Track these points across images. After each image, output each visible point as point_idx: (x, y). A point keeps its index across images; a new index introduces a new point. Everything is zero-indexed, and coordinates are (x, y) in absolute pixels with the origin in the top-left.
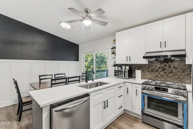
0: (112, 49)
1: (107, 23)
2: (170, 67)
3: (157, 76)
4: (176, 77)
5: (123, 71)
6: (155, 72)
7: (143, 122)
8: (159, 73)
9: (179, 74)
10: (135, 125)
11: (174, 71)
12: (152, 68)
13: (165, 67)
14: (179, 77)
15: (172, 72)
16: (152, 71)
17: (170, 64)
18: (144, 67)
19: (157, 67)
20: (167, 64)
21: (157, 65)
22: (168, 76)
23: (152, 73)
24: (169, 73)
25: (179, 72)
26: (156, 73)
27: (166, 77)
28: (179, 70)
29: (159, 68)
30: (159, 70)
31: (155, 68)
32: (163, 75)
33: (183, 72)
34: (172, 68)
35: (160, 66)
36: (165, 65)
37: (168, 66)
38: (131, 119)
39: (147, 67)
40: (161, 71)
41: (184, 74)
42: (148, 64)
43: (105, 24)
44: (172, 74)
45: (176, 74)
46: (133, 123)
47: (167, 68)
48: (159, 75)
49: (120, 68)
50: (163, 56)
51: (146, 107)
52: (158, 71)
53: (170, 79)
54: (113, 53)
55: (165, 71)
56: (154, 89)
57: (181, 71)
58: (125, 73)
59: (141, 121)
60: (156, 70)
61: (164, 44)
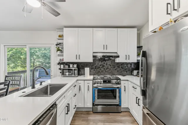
0: (57, 45)
1: (60, 14)
2: (107, 65)
3: (99, 72)
4: (110, 71)
5: (73, 69)
6: (98, 68)
7: (94, 113)
8: (100, 70)
9: (112, 69)
10: (89, 118)
11: (109, 68)
12: (96, 65)
13: (104, 65)
14: (112, 71)
15: (108, 68)
16: (95, 68)
17: (107, 62)
18: (89, 65)
19: (99, 65)
20: (105, 62)
21: (99, 63)
22: (106, 71)
23: (95, 70)
24: (107, 69)
25: (112, 68)
26: (98, 70)
27: (104, 72)
28: (112, 66)
29: (100, 65)
30: (101, 67)
31: (98, 65)
32: (103, 71)
33: (114, 68)
34: (108, 65)
35: (101, 64)
36: (104, 63)
37: (106, 64)
38: (84, 114)
39: (92, 65)
40: (102, 68)
41: (114, 69)
42: (92, 62)
43: (57, 14)
44: (108, 69)
45: (110, 70)
46: (88, 117)
47: (105, 65)
48: (100, 71)
49: (67, 67)
50: (107, 56)
51: (96, 99)
52: (99, 67)
53: (107, 73)
54: (59, 50)
55: (104, 67)
56: (102, 83)
57: (113, 67)
58: (75, 71)
59: (92, 112)
60: (98, 67)
61: (106, 47)
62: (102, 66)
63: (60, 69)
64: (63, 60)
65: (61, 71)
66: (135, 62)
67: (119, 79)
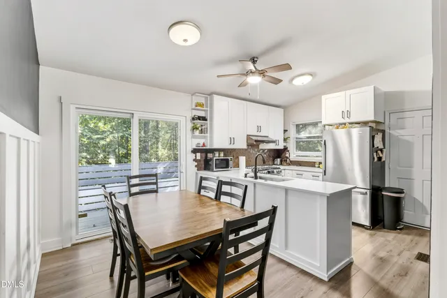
0: (194, 119)
54: (197, 128)
61: (259, 129)
63: (195, 160)
64: (204, 145)
65: (196, 164)
66: (282, 148)
67: (279, 168)
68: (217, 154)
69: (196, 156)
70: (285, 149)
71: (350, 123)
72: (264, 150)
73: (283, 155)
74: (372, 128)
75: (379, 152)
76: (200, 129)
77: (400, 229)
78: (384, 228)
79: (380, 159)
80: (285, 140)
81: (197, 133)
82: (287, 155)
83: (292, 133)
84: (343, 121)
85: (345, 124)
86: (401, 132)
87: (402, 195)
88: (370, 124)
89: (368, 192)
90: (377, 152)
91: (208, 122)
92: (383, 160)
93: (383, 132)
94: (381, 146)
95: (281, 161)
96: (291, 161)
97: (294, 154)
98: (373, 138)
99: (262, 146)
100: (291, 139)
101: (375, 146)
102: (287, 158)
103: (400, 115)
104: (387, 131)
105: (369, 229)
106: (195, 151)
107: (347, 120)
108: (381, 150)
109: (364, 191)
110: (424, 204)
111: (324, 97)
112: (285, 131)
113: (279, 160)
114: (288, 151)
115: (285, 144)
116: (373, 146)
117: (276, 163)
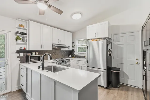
0: (17, 33)
5: (40, 56)
42: (52, 50)
56: (62, 63)
61: (59, 41)
62: (54, 53)
63: (19, 57)
64: (25, 49)
65: (20, 59)
66: (72, 50)
67: (69, 59)
68: (34, 54)
69: (19, 55)
70: (73, 51)
71: (98, 39)
72: (63, 51)
73: (73, 53)
74: (108, 40)
75: (110, 52)
76: (22, 39)
77: (119, 87)
78: (112, 87)
79: (110, 55)
80: (73, 46)
81: (19, 41)
82: (74, 53)
83: (76, 44)
84: (95, 38)
85: (96, 39)
86: (118, 43)
87: (119, 72)
88: (107, 39)
89: (106, 71)
90: (109, 52)
91: (28, 36)
92: (112, 55)
93: (111, 43)
94: (111, 49)
95: (72, 56)
96: (75, 56)
97: (77, 53)
98: (108, 45)
99: (63, 49)
100: (76, 46)
101: (109, 49)
102: (74, 54)
103: (118, 36)
104: (113, 43)
105: (106, 89)
106: (18, 52)
107: (97, 37)
108: (111, 51)
109: (104, 70)
110: (128, 74)
111: (87, 27)
112: (73, 43)
113: (71, 55)
114: (75, 51)
115: (73, 48)
116: (108, 49)
117: (69, 56)
